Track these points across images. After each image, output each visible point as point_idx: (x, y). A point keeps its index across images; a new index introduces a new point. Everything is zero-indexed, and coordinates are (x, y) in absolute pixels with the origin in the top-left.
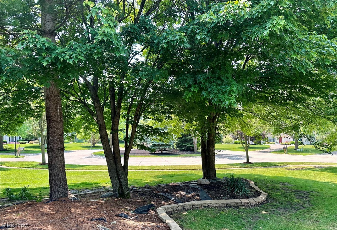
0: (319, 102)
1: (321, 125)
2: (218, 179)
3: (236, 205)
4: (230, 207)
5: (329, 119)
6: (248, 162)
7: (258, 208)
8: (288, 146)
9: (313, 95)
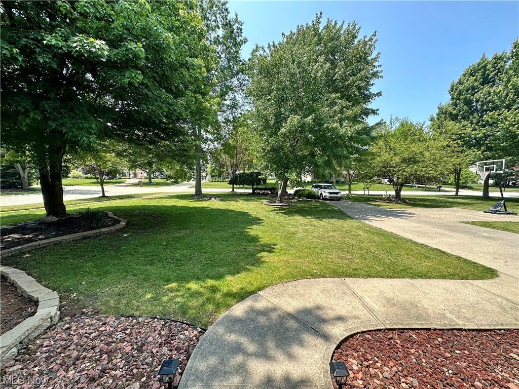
0: (168, 145)
1: (170, 163)
2: (69, 215)
3: (95, 235)
4: (89, 238)
5: (175, 159)
6: (104, 196)
7: (119, 233)
8: (143, 180)
9: (163, 139)
